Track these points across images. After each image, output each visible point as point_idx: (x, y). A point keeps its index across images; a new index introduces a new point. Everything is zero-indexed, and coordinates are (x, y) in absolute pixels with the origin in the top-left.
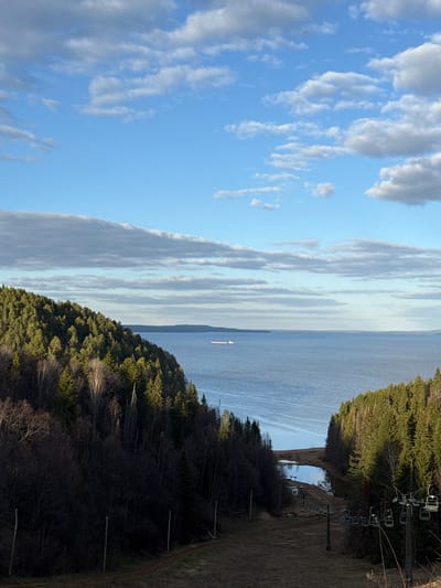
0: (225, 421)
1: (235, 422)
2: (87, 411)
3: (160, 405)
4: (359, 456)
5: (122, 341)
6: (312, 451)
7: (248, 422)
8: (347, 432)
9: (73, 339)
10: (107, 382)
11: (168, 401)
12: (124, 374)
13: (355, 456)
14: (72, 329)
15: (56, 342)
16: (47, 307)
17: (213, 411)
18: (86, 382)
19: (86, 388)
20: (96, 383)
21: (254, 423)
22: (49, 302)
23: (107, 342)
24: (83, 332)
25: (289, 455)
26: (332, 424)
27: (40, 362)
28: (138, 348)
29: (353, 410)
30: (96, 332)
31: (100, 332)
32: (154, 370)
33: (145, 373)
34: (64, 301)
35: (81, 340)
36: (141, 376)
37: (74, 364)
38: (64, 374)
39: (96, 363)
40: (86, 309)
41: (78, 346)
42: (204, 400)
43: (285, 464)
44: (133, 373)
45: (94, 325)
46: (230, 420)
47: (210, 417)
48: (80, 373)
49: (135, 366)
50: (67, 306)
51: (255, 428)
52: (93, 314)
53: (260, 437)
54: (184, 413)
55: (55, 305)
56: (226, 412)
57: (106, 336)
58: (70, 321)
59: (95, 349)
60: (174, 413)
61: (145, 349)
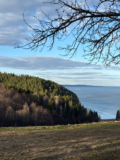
1: (91, 112)
2: (55, 108)
3: (72, 107)
5: (62, 90)
7: (94, 112)
9: (50, 90)
10: (59, 101)
11: (74, 106)
12: (63, 99)
14: (50, 87)
15: (46, 91)
16: (44, 81)
18: (54, 101)
19: (54, 103)
20: (57, 102)
21: (96, 112)
22: (44, 80)
23: (59, 91)
24: (53, 88)
26: (117, 113)
27: (44, 97)
28: (67, 92)
31: (57, 88)
32: (70, 98)
33: (68, 99)
34: (48, 80)
35: (52, 90)
36: (67, 100)
37: (51, 97)
38: (50, 100)
39: (56, 97)
40: (53, 82)
41: (52, 92)
42: (83, 106)
44: (66, 99)
45: (56, 86)
47: (85, 110)
48: (53, 99)
49: (66, 97)
50: (49, 81)
52: (55, 83)
53: (97, 115)
54: (78, 109)
55: (46, 81)
58: (50, 85)
59: (56, 92)
60: (75, 109)
61: (68, 92)
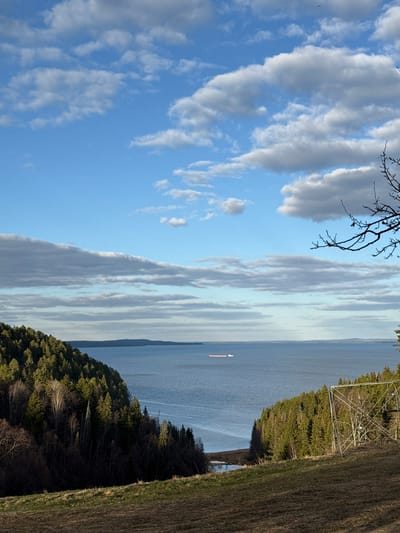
0: (164, 430)
1: (172, 430)
2: (51, 426)
3: (110, 418)
4: (272, 455)
5: (72, 361)
6: (239, 453)
7: (183, 429)
8: (264, 436)
9: (30, 360)
10: (67, 402)
11: (117, 415)
12: (79, 392)
13: (268, 454)
14: (27, 352)
15: (14, 363)
16: (5, 332)
17: (154, 421)
18: (50, 401)
19: (49, 408)
20: (58, 402)
21: (188, 430)
22: (7, 328)
23: (58, 362)
24: (38, 354)
25: (218, 457)
26: (254, 429)
27: (11, 387)
28: (86, 366)
29: (272, 415)
30: (48, 353)
31: (52, 353)
32: (103, 388)
33: (97, 391)
34: (20, 326)
35: (36, 360)
36: (93, 395)
37: (38, 386)
38: (33, 396)
39: (55, 385)
40: (39, 333)
41: (34, 367)
42: (145, 412)
43: (216, 465)
44: (87, 393)
45: (47, 348)
46: (168, 428)
47: (152, 427)
48: (42, 393)
49: (88, 385)
50: (23, 330)
51: (189, 434)
52: (45, 338)
53: (193, 442)
54: (130, 423)
55: (12, 330)
56: (165, 422)
57: (58, 357)
58: (26, 345)
59: (49, 369)
60: (122, 425)
61: (92, 367)
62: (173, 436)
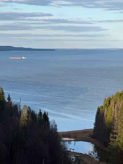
0: (24, 113)
1: (31, 114)
4: (117, 134)
6: (85, 132)
7: (41, 113)
8: (108, 118)
13: (113, 134)
17: (16, 106)
21: (45, 114)
25: (69, 135)
26: (98, 113)
29: (112, 103)
42: (9, 99)
43: (66, 141)
46: (28, 111)
47: (14, 110)
51: (46, 117)
53: (48, 123)
56: (25, 106)
62: (32, 118)
